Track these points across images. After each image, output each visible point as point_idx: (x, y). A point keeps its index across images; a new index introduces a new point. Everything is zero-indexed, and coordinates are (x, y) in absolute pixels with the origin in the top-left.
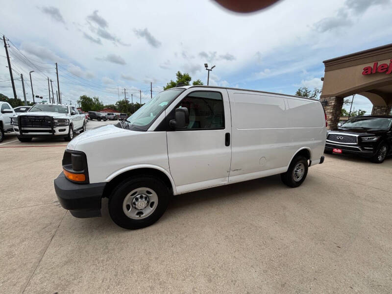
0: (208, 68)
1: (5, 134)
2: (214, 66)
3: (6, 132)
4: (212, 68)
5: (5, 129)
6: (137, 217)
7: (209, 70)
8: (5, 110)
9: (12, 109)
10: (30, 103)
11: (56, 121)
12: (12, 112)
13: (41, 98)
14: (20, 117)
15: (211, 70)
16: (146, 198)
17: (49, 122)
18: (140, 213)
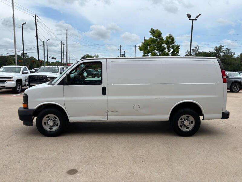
0: (191, 18)
1: (23, 87)
2: (200, 15)
3: (23, 86)
4: (197, 17)
5: (23, 84)
6: (49, 130)
7: (193, 20)
8: (24, 72)
9: (29, 71)
10: (50, 63)
11: (49, 79)
12: (27, 73)
13: (55, 59)
14: (30, 77)
15: (196, 20)
16: (53, 121)
17: (45, 80)
18: (51, 129)
